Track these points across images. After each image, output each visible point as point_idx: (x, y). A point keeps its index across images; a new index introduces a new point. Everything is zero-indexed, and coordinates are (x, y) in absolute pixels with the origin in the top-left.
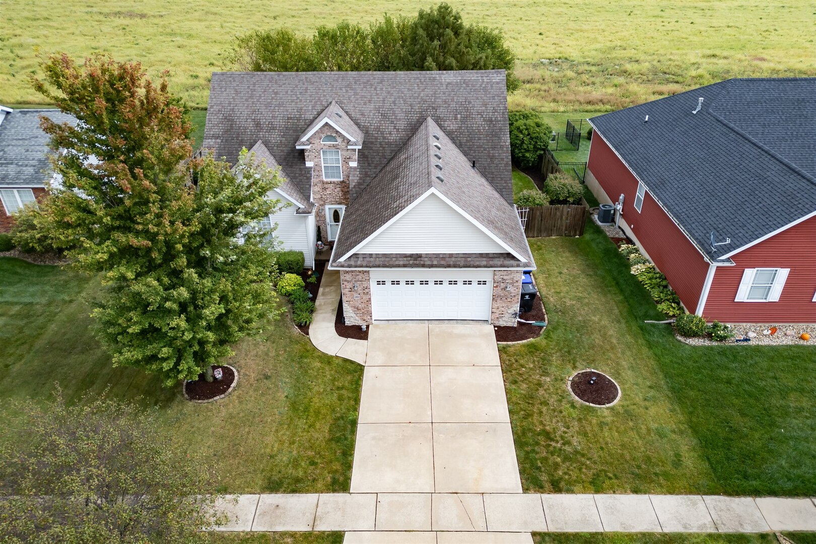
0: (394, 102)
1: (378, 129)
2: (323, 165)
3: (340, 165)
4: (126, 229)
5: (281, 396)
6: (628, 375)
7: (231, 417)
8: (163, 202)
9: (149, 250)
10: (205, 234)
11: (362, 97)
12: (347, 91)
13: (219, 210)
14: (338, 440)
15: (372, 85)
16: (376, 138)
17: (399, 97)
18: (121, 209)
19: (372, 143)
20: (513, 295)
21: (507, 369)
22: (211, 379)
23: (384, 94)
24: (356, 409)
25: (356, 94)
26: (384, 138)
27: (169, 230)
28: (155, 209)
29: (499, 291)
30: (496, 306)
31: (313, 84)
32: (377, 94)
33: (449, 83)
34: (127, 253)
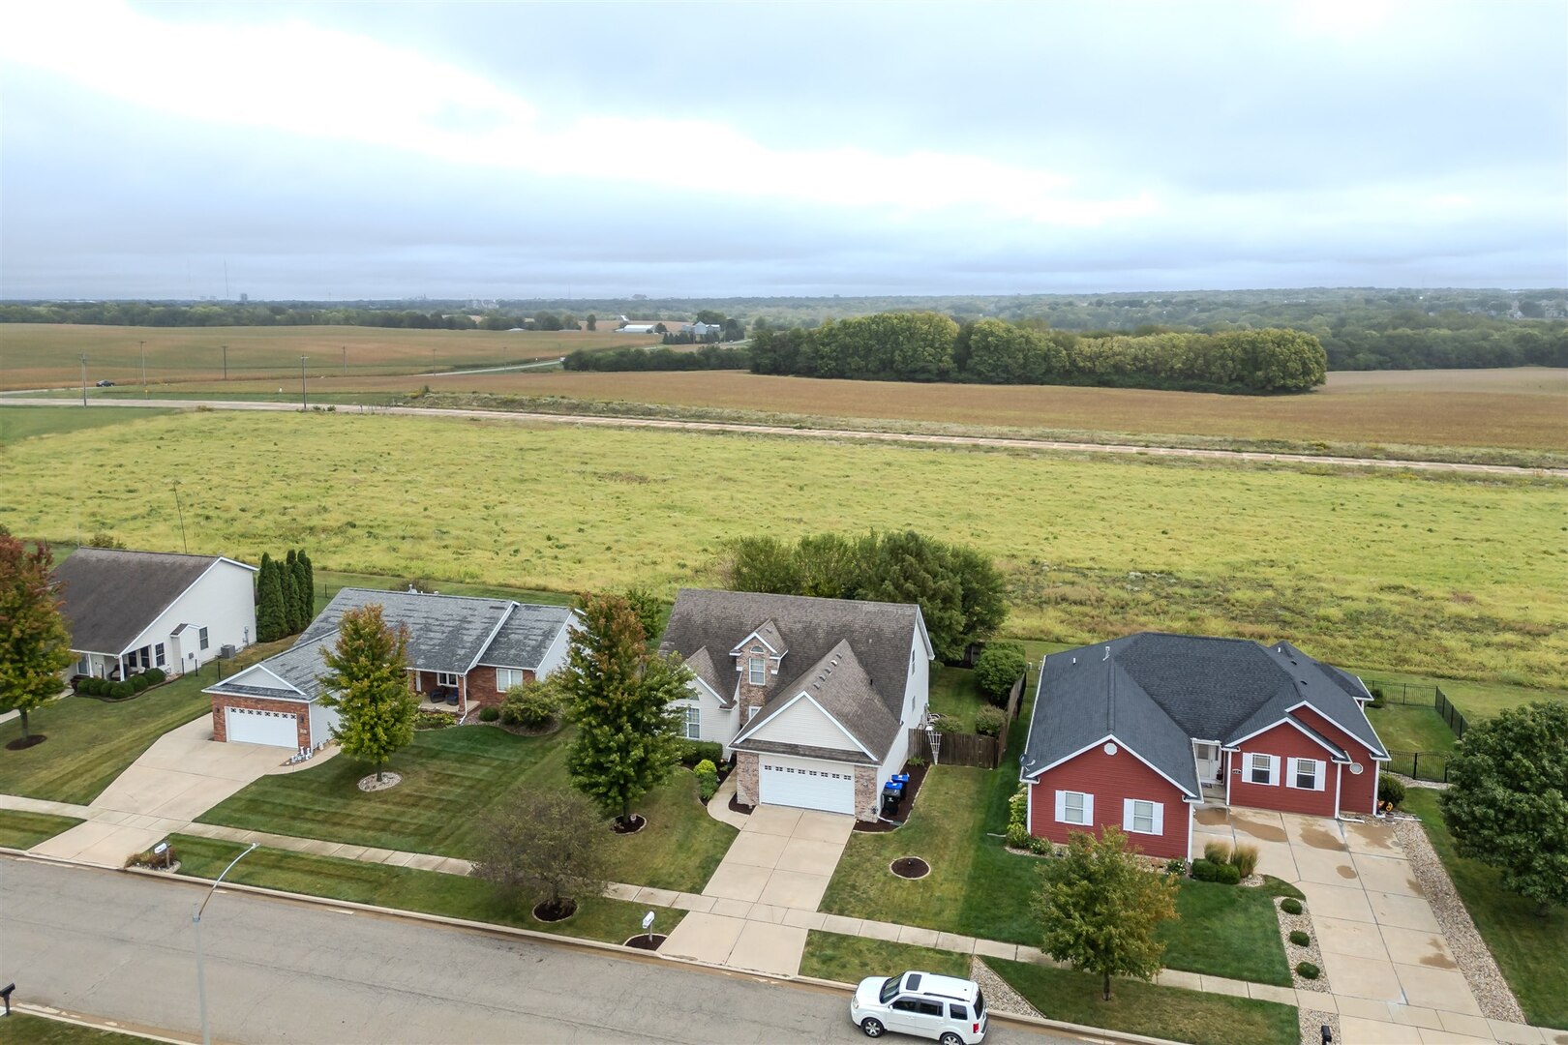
2: (750, 671)
3: (764, 672)
4: (597, 695)
6: (944, 865)
8: (622, 681)
9: (607, 709)
10: (641, 704)
13: (651, 689)
14: (703, 868)
18: (598, 682)
20: (871, 791)
21: (850, 846)
22: (627, 821)
24: (724, 854)
27: (620, 697)
28: (615, 683)
29: (862, 788)
30: (858, 800)
34: (594, 710)
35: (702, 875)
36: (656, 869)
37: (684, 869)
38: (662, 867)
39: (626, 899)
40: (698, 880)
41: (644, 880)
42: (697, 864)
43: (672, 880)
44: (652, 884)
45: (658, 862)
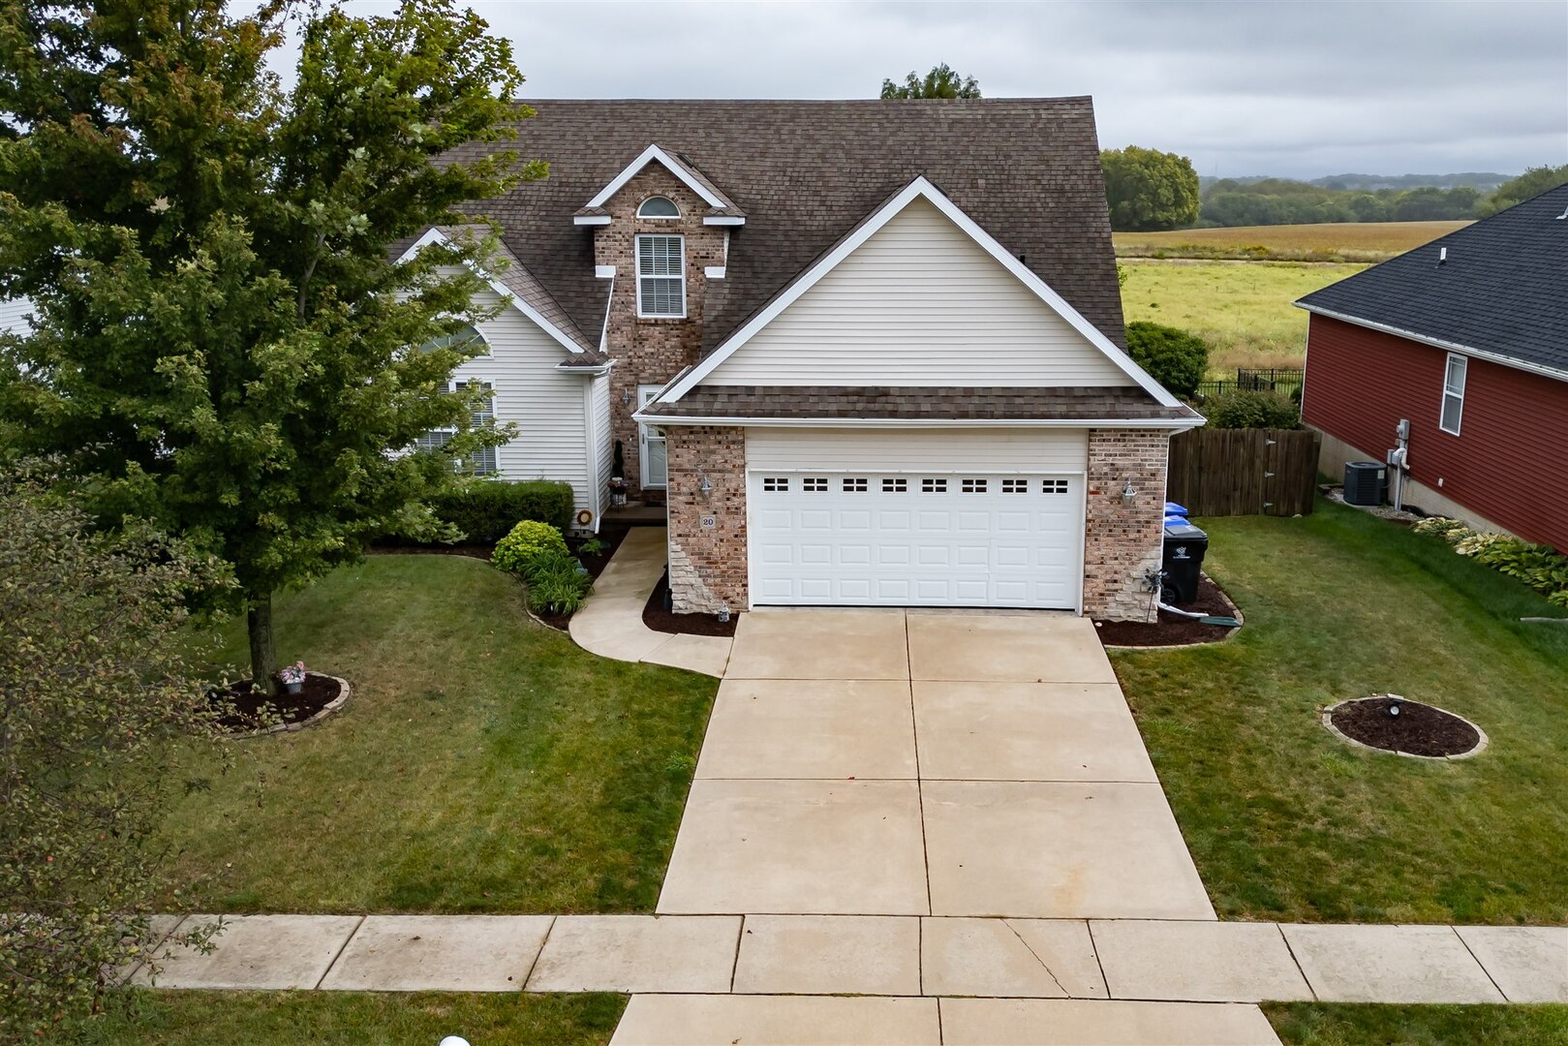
0: (822, 157)
1: (781, 206)
2: (639, 276)
3: (683, 277)
5: (471, 728)
7: (313, 761)
11: (744, 145)
12: (708, 135)
15: (769, 124)
16: (776, 224)
17: (834, 146)
19: (765, 232)
20: (1142, 518)
23: (799, 140)
25: (730, 140)
26: (796, 223)
29: (1104, 506)
30: (1095, 554)
31: (627, 121)
32: (781, 141)
33: (955, 122)
35: (630, 835)
36: (414, 836)
37: (545, 820)
38: (443, 826)
39: (279, 980)
40: (623, 856)
41: (366, 884)
42: (596, 799)
43: (501, 868)
44: (408, 898)
45: (425, 809)
